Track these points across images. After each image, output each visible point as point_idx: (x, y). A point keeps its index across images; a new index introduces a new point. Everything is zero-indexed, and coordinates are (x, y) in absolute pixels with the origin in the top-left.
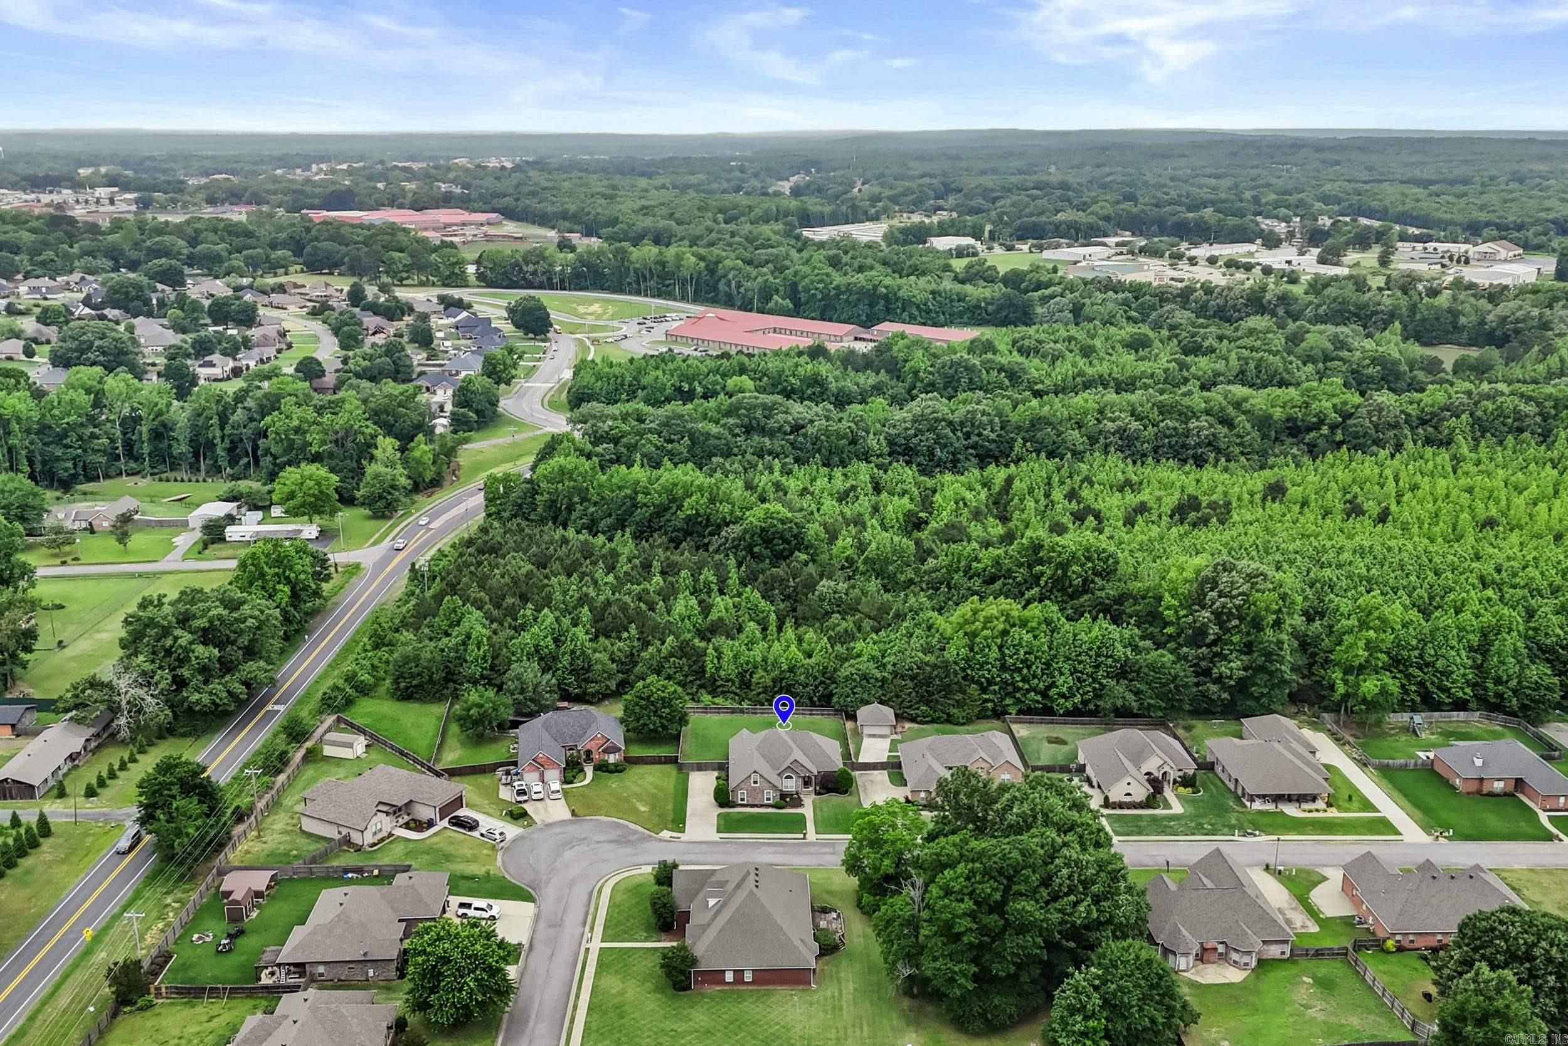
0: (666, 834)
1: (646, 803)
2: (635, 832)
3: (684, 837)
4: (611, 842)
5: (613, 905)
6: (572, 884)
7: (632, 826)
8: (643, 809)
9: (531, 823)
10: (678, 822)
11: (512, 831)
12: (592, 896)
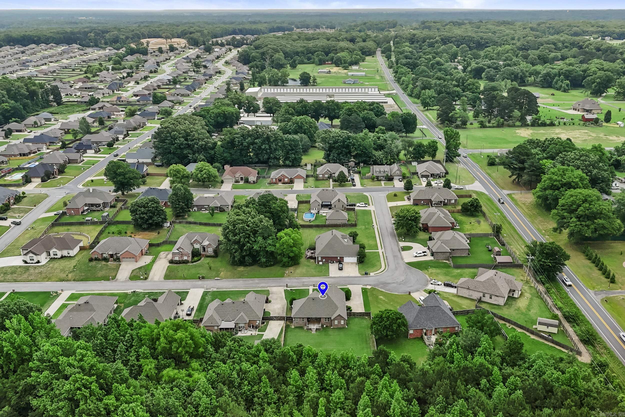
0: (369, 287)
1: (381, 299)
2: (381, 288)
3: (361, 286)
4: (389, 283)
5: (379, 261)
6: (396, 269)
7: (383, 290)
8: (381, 297)
9: (425, 291)
10: (364, 291)
11: (430, 287)
12: (387, 264)
